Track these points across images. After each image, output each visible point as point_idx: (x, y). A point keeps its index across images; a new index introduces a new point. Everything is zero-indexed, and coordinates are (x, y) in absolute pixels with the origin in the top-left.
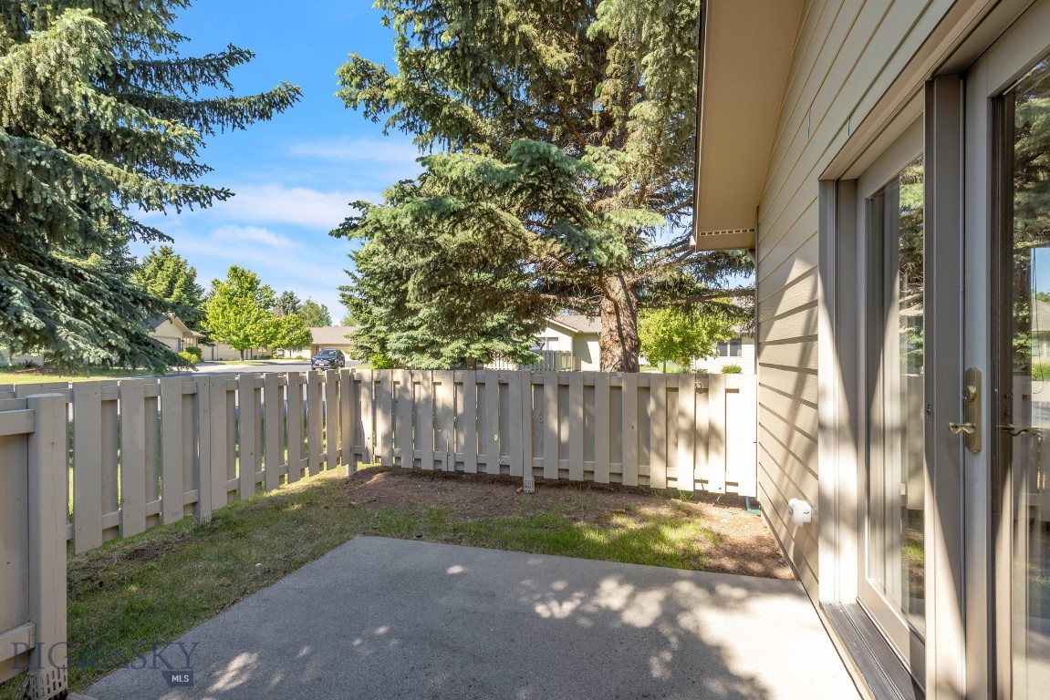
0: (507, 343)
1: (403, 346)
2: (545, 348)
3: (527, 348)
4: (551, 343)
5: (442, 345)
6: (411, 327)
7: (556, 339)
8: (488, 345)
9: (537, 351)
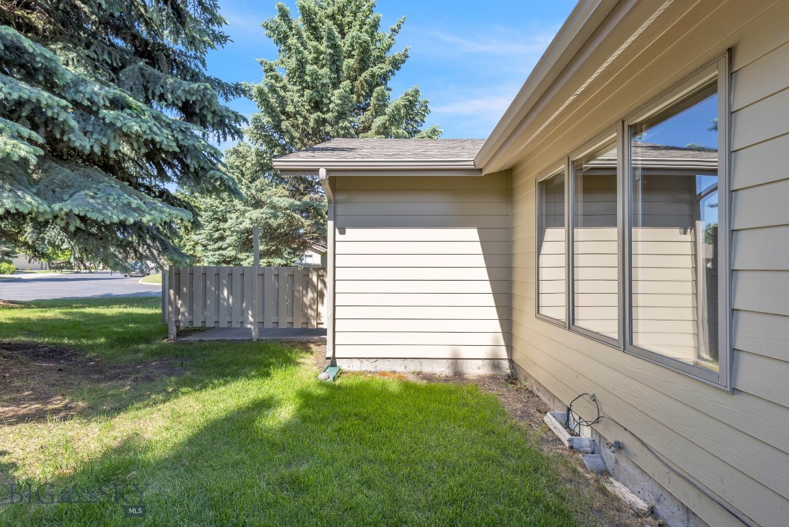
0: (282, 259)
1: (216, 260)
2: (303, 262)
3: (294, 262)
4: (307, 258)
5: (242, 260)
6: (220, 248)
7: (311, 256)
8: (271, 260)
9: (298, 264)
